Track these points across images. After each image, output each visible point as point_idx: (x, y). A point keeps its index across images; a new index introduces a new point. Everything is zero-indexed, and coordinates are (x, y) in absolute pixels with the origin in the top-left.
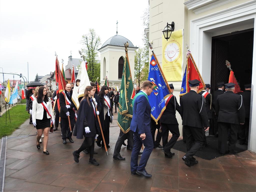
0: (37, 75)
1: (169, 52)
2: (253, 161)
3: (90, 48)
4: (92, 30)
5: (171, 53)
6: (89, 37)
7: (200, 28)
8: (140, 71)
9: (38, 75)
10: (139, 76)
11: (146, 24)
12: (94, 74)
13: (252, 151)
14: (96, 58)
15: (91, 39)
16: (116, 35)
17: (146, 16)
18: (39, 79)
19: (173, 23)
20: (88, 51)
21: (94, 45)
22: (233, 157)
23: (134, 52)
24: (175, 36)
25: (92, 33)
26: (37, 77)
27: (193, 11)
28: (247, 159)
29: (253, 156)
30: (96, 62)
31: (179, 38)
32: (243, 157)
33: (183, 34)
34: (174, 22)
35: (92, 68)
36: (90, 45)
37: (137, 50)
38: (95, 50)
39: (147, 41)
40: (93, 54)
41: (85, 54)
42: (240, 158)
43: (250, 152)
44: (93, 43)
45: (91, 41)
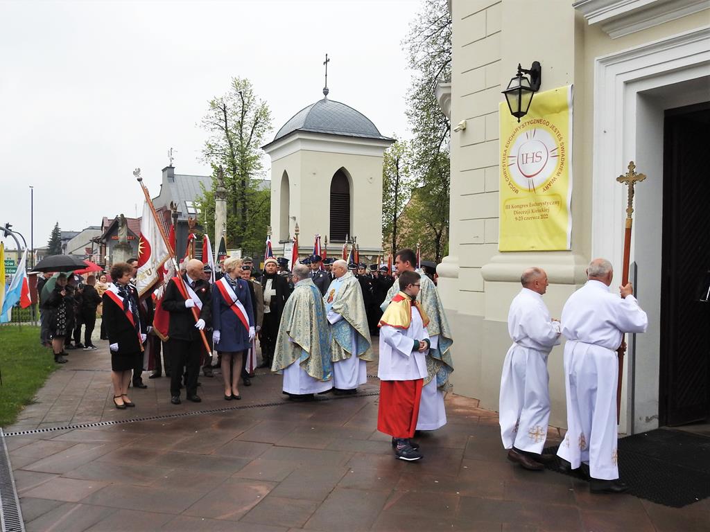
0: (57, 229)
3: (236, 143)
4: (242, 84)
5: (530, 160)
6: (233, 104)
7: (627, 83)
8: (398, 214)
9: (59, 227)
10: (395, 233)
12: (246, 224)
14: (255, 175)
15: (239, 110)
16: (324, 101)
19: (537, 65)
21: (247, 130)
23: (380, 154)
24: (545, 108)
25: (241, 93)
26: (56, 233)
27: (605, 29)
30: (254, 186)
31: (556, 114)
33: (569, 99)
35: (239, 204)
36: (234, 132)
37: (391, 148)
38: (252, 149)
40: (245, 161)
41: (219, 160)
44: (244, 126)
45: (238, 118)
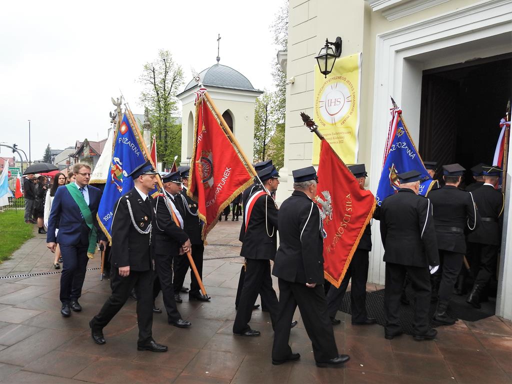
0: (48, 148)
1: (330, 101)
2: (507, 340)
3: (161, 93)
4: (165, 54)
5: (333, 104)
6: (159, 67)
7: (397, 52)
8: (267, 141)
9: (50, 147)
10: (264, 154)
11: (281, 41)
12: (167, 146)
13: (505, 317)
14: (174, 114)
15: (163, 71)
16: (217, 65)
17: (281, 24)
18: (52, 157)
19: (339, 40)
20: (156, 98)
21: (168, 85)
22: (463, 329)
23: (254, 101)
24: (344, 69)
25: (164, 60)
26: (48, 151)
27: (383, 14)
28: (492, 334)
29: (507, 328)
30: (173, 121)
31: (350, 73)
32: (486, 330)
33: (359, 63)
34: (340, 38)
35: (163, 134)
36: (160, 85)
37: (261, 97)
38: (172, 97)
39: (282, 78)
40: (166, 105)
41: (150, 104)
42: (477, 331)
43: (501, 320)
44: (166, 82)
45: (162, 76)
